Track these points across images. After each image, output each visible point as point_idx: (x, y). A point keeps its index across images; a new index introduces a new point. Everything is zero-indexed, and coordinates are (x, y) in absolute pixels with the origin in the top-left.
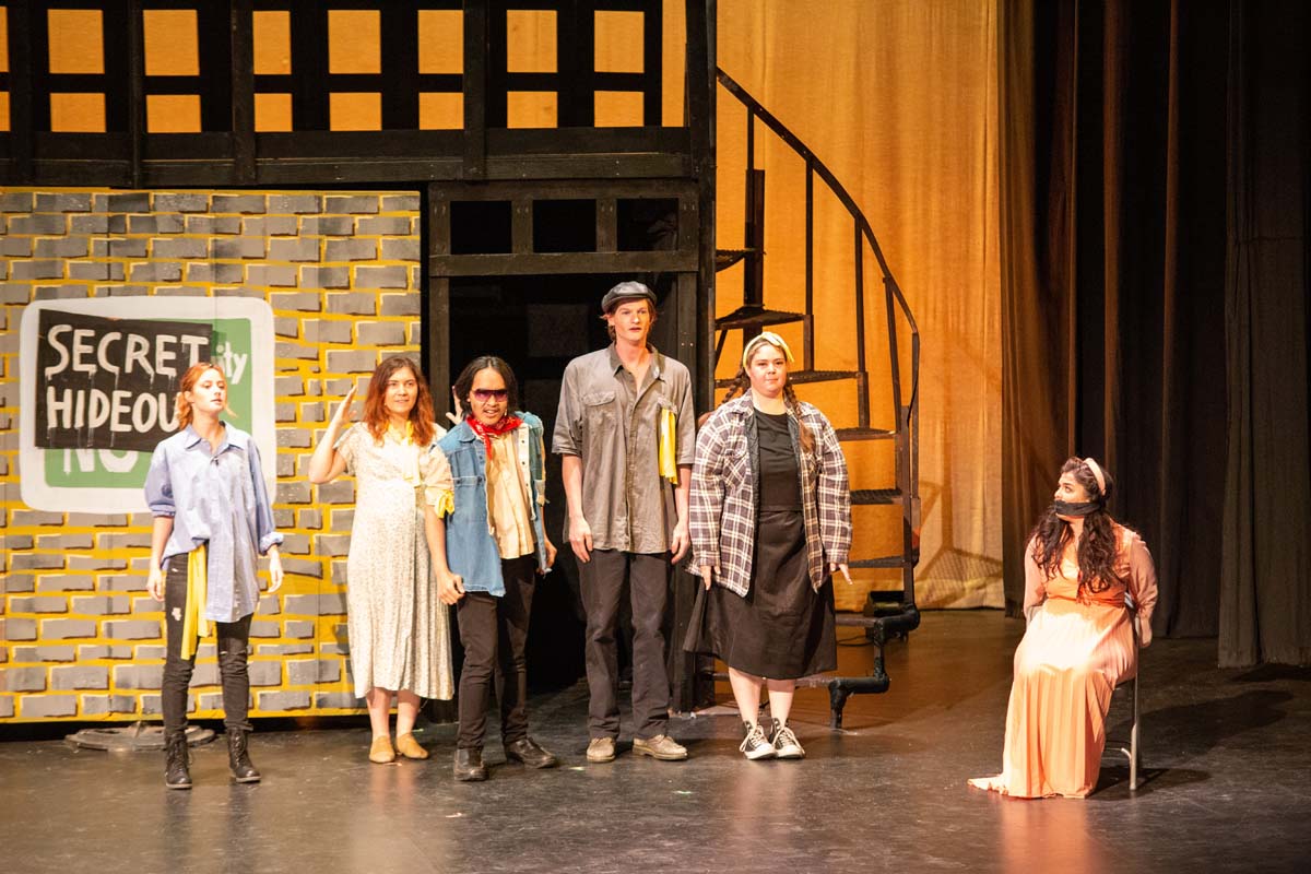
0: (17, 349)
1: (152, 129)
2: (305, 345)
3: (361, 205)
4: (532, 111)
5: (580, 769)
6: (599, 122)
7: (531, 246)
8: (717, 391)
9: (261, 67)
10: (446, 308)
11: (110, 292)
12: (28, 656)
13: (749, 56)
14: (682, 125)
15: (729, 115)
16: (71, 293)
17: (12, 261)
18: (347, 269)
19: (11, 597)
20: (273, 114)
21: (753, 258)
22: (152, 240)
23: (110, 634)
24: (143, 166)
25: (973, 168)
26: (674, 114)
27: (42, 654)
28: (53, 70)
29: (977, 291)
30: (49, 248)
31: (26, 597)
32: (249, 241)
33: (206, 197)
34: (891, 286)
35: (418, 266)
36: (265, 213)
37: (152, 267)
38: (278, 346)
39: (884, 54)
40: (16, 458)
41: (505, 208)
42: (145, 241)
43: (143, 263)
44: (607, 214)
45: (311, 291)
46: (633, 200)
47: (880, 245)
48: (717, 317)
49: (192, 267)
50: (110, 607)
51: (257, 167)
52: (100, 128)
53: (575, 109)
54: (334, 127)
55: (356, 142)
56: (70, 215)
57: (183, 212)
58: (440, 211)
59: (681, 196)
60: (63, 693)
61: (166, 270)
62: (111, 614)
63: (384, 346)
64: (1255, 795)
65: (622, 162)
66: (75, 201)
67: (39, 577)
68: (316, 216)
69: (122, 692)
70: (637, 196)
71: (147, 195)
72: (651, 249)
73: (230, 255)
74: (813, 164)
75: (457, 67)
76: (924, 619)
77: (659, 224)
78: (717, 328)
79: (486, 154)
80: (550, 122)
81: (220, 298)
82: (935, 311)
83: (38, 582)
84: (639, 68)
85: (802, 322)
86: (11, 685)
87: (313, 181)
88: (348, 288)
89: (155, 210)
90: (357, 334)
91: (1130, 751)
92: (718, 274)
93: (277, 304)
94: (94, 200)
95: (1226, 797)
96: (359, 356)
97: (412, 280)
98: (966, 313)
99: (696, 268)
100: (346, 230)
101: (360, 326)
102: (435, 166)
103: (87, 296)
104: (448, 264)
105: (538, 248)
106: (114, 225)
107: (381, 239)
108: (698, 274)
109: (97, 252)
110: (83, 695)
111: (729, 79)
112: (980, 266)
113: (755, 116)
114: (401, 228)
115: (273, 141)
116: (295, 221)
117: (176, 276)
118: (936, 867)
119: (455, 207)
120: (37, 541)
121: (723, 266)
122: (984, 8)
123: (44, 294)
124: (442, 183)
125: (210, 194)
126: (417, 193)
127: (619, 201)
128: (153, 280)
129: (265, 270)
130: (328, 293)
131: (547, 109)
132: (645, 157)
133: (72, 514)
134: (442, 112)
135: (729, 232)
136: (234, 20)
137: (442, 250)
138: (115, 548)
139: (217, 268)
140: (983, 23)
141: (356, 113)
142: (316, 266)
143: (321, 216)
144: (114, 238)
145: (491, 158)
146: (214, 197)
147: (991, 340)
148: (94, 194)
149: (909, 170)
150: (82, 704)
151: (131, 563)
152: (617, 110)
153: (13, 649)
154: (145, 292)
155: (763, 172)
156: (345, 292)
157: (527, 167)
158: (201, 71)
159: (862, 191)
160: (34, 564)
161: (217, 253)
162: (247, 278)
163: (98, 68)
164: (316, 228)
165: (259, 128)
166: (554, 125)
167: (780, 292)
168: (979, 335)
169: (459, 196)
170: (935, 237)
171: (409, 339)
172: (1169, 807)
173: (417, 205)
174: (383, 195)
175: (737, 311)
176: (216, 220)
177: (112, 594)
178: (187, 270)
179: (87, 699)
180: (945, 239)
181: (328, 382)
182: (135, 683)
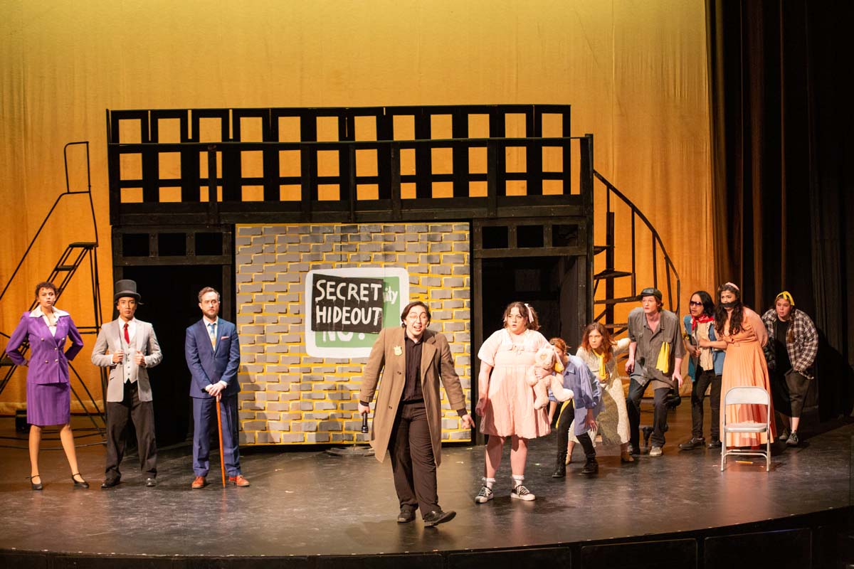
0: (304, 290)
1: (359, 199)
2: (422, 288)
3: (445, 229)
4: (516, 189)
5: (538, 464)
6: (544, 193)
7: (516, 245)
8: (595, 305)
9: (403, 172)
10: (480, 271)
11: (341, 266)
12: (310, 417)
13: (607, 164)
14: (579, 193)
15: (599, 190)
16: (326, 267)
17: (302, 254)
18: (439, 255)
19: (302, 393)
20: (408, 191)
21: (610, 249)
22: (359, 244)
23: (342, 408)
24: (355, 214)
25: (702, 211)
26: (576, 189)
27: (315, 416)
28: (319, 175)
29: (704, 262)
30: (317, 248)
31: (308, 392)
32: (398, 244)
33: (380, 226)
34: (668, 260)
35: (469, 254)
36: (405, 232)
37: (359, 255)
38: (410, 288)
39: (663, 164)
40: (304, 336)
41: (505, 229)
42: (356, 245)
43: (355, 254)
44: (548, 231)
45: (424, 265)
46: (558, 226)
47: (663, 243)
48: (595, 274)
49: (375, 255)
50: (342, 397)
51: (401, 214)
52: (338, 199)
53: (535, 188)
54: (434, 196)
55: (443, 202)
56: (325, 235)
57: (371, 233)
58: (478, 230)
59: (579, 224)
60: (324, 432)
61: (364, 257)
62: (343, 400)
63: (455, 287)
64: (819, 472)
65: (555, 210)
66: (327, 229)
67: (314, 384)
68: (426, 234)
69: (347, 432)
70: (560, 223)
71: (357, 226)
72: (566, 245)
73: (390, 250)
74: (634, 209)
75: (485, 171)
76: (683, 401)
77: (570, 235)
78: (595, 279)
79: (497, 207)
80: (523, 192)
81: (387, 268)
82: (686, 271)
83: (313, 386)
84: (561, 170)
85: (630, 276)
86: (303, 429)
87: (424, 219)
88: (439, 263)
89: (360, 232)
90: (443, 282)
91: (766, 454)
92: (595, 256)
93: (410, 270)
94: (335, 228)
95: (807, 473)
96: (445, 292)
97: (466, 260)
98: (700, 272)
99: (586, 254)
100: (439, 239)
101: (445, 280)
102: (476, 212)
103: (332, 268)
104: (482, 253)
105: (519, 246)
106: (343, 238)
107: (453, 243)
108: (587, 256)
109: (336, 250)
110: (331, 433)
111: (599, 174)
112: (705, 252)
113: (610, 190)
114: (462, 238)
115: (408, 203)
116: (418, 236)
117: (368, 259)
118: (688, 504)
119: (484, 229)
120: (312, 370)
121: (597, 253)
122: (705, 145)
123: (315, 267)
124: (478, 219)
125: (382, 225)
126: (468, 223)
127: (553, 225)
128: (359, 261)
129: (405, 256)
130: (432, 265)
131: (523, 188)
132: (565, 207)
133: (327, 359)
134: (478, 190)
135: (599, 239)
136: (392, 153)
137: (479, 247)
138: (344, 372)
139: (385, 256)
140: (704, 151)
141: (443, 190)
142: (426, 254)
143: (429, 233)
144: (343, 244)
145: (499, 209)
146: (384, 227)
147: (710, 283)
148: (335, 226)
149: (675, 213)
150: (332, 437)
151: (351, 378)
152: (552, 188)
153: (304, 414)
154: (356, 266)
155: (613, 213)
156: (439, 265)
157: (514, 212)
158: (379, 174)
159: (655, 220)
160: (311, 379)
161: (385, 250)
162: (397, 259)
163: (337, 174)
164: (426, 239)
165: (402, 198)
166: (525, 194)
167: (621, 264)
168: (705, 281)
169: (486, 224)
170: (686, 240)
171: (465, 285)
172: (784, 478)
173: (468, 228)
174: (454, 224)
175: (604, 272)
176: (385, 236)
177: (343, 392)
178: (373, 257)
179: (333, 435)
180: (690, 241)
181: (432, 304)
182: (353, 428)
